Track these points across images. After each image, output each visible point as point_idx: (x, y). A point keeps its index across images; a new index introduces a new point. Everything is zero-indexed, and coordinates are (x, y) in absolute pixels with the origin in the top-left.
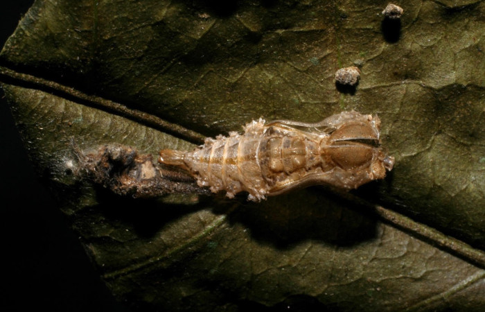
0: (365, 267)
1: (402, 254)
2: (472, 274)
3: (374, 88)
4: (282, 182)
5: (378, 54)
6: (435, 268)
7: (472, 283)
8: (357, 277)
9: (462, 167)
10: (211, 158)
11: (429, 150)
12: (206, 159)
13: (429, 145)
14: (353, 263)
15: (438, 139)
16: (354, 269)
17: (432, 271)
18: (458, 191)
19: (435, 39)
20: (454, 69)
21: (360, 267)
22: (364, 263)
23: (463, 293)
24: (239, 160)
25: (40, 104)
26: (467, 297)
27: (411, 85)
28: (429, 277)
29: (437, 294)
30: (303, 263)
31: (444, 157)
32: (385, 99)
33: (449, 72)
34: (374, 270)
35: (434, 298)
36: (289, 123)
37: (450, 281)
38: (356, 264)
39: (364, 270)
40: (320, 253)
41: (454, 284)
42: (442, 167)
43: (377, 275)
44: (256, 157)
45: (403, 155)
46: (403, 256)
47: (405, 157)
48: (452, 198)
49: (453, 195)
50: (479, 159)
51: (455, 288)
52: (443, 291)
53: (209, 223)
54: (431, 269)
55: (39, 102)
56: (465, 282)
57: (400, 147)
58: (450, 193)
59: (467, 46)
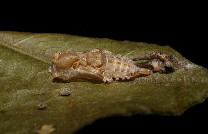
0: (64, 45)
1: (48, 50)
2: (19, 44)
3: (54, 90)
4: (97, 51)
5: (51, 99)
6: (35, 45)
7: (20, 41)
8: (68, 42)
9: (18, 71)
10: (127, 67)
11: (32, 75)
12: (130, 67)
13: (32, 76)
14: (69, 46)
15: (27, 79)
16: (69, 45)
17: (36, 44)
18: (22, 62)
19: (24, 104)
20: (17, 95)
21: (66, 45)
22: (64, 46)
23: (24, 37)
24: (115, 63)
25: (202, 78)
26: (23, 36)
27: (37, 92)
28: (38, 42)
29: (35, 38)
30: (90, 46)
31: (26, 73)
32: (49, 88)
33: (20, 94)
34: (60, 44)
35: (37, 36)
36: (93, 73)
37: (29, 41)
38: (68, 46)
39: (65, 44)
40: (83, 49)
41: (28, 40)
42: (27, 70)
43: (59, 43)
44: (108, 61)
45: (43, 72)
46: (47, 49)
47: (43, 71)
48: (25, 60)
49: (24, 61)
50: (11, 74)
51: (27, 39)
52: (32, 38)
53: (129, 55)
54: (36, 45)
55: (203, 78)
56: (23, 41)
57: (45, 74)
58: (25, 62)
59: (10, 102)
